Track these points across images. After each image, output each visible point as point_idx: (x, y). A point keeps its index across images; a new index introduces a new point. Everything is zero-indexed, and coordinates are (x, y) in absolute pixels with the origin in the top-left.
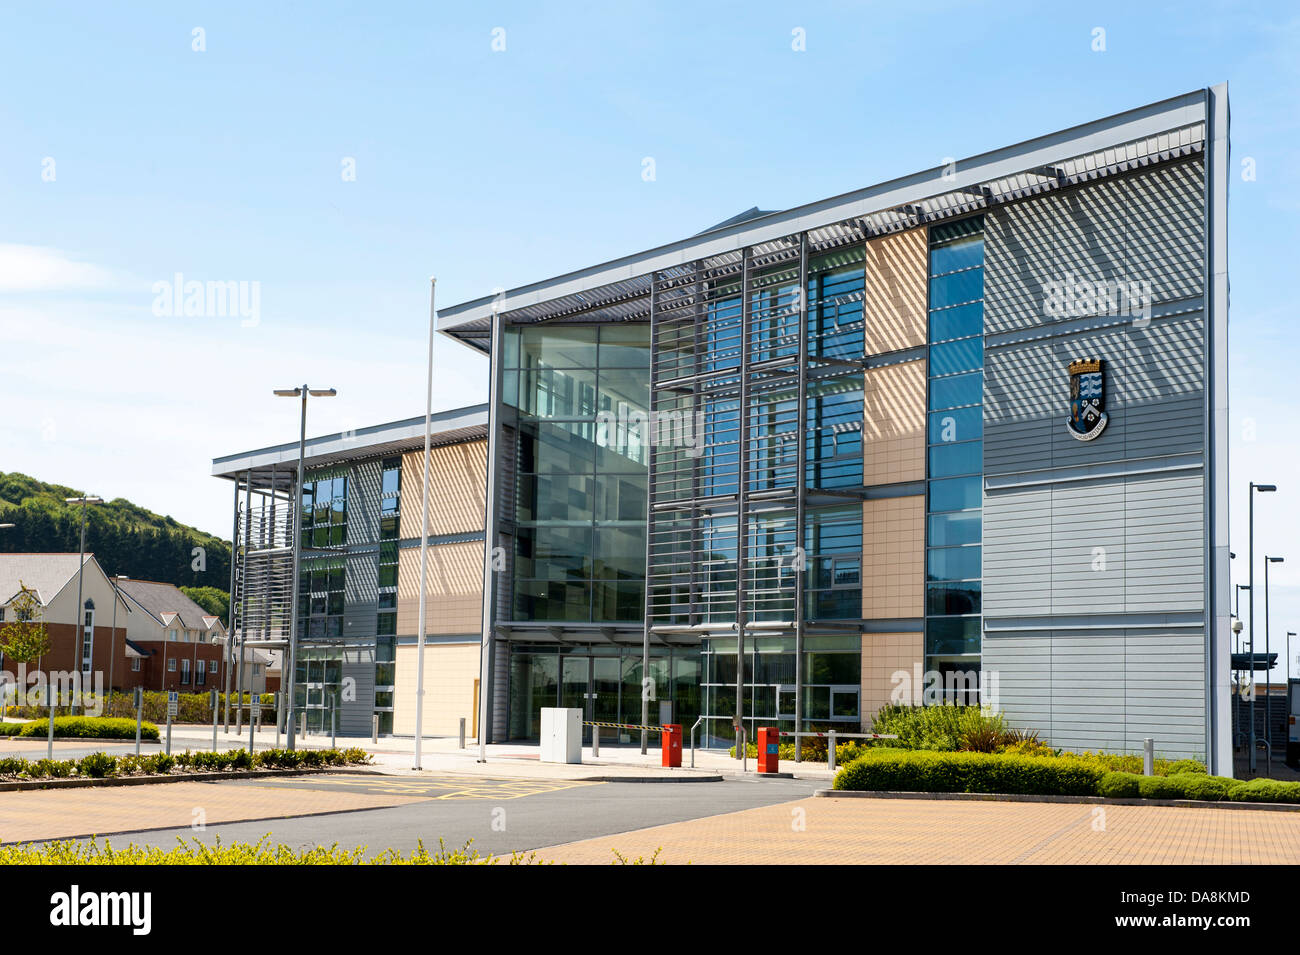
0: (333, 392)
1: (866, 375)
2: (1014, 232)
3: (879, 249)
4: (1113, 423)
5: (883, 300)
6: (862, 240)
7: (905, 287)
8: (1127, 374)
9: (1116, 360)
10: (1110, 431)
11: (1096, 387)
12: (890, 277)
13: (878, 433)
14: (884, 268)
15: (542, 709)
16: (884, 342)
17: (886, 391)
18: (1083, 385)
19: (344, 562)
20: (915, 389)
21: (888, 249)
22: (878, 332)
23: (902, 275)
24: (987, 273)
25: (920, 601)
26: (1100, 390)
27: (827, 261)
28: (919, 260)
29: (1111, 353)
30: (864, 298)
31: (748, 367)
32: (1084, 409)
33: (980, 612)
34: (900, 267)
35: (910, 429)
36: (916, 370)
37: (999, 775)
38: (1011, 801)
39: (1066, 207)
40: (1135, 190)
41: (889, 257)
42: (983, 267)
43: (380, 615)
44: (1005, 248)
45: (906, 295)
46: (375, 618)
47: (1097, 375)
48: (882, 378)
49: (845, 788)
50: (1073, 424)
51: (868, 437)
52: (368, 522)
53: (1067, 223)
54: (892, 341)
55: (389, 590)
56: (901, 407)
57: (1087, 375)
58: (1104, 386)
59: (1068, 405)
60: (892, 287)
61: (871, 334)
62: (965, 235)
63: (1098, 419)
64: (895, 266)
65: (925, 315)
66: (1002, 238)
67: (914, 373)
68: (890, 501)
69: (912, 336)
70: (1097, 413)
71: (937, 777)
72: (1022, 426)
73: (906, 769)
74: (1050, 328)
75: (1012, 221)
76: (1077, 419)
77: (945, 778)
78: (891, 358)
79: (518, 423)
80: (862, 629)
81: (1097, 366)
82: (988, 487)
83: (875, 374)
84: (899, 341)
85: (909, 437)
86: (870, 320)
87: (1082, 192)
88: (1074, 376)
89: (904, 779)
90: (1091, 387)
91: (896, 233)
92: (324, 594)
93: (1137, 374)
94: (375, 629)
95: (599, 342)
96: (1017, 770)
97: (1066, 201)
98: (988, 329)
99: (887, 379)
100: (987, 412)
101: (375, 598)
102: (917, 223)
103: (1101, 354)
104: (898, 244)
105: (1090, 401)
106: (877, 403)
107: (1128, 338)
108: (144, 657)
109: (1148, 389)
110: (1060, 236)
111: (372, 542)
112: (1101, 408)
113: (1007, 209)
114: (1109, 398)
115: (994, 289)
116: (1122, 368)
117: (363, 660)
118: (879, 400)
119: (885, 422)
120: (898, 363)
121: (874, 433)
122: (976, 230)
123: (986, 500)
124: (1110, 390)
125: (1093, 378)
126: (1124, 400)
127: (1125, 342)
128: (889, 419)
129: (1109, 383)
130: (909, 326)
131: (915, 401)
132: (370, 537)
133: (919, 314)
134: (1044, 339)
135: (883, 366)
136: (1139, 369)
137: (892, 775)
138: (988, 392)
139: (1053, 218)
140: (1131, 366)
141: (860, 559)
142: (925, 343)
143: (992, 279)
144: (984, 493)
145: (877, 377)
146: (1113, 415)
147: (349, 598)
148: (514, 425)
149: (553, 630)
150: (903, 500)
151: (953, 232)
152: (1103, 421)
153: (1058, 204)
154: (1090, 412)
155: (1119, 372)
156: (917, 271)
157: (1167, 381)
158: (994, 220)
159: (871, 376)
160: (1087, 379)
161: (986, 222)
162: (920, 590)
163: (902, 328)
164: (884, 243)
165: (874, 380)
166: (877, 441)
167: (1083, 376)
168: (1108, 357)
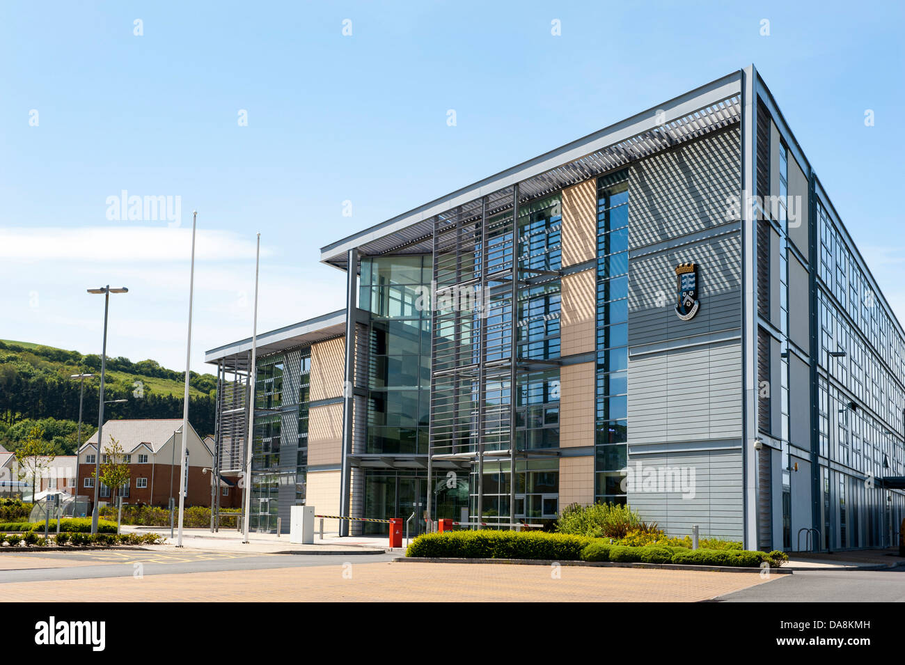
0: (125, 290)
1: (562, 281)
2: (646, 179)
3: (569, 194)
4: (703, 307)
5: (571, 229)
6: (559, 189)
7: (584, 219)
8: (710, 273)
9: (704, 264)
10: (701, 313)
11: (691, 283)
12: (575, 214)
13: (569, 320)
14: (572, 208)
15: (292, 507)
16: (572, 257)
17: (573, 291)
18: (683, 281)
19: (280, 418)
20: (589, 288)
21: (574, 194)
22: (569, 251)
23: (582, 211)
24: (630, 207)
25: (592, 434)
26: (694, 285)
27: (541, 205)
28: (592, 201)
29: (701, 259)
30: (561, 229)
31: (485, 277)
32: (684, 298)
33: (626, 441)
34: (581, 206)
35: (587, 316)
36: (590, 276)
37: (515, 546)
38: (521, 564)
39: (675, 159)
40: (715, 145)
41: (575, 200)
42: (628, 203)
43: (299, 452)
44: (641, 190)
45: (585, 225)
46: (296, 455)
47: (692, 274)
48: (571, 282)
49: (413, 556)
50: (679, 309)
51: (563, 323)
52: (293, 391)
53: (676, 170)
54: (577, 256)
55: (303, 435)
56: (582, 302)
57: (686, 275)
58: (697, 282)
59: (676, 295)
60: (577, 220)
61: (565, 253)
62: (618, 182)
63: (693, 305)
64: (578, 205)
65: (595, 238)
66: (639, 183)
67: (589, 278)
68: (576, 366)
69: (588, 253)
70: (692, 300)
71: (473, 547)
72: (650, 312)
73: (453, 542)
74: (666, 243)
75: (644, 171)
76: (680, 306)
77: (479, 548)
78: (576, 268)
79: (370, 322)
80: (559, 455)
81: (691, 268)
82: (631, 355)
83: (567, 280)
84: (580, 258)
85: (587, 322)
86: (565, 244)
87: (684, 148)
88: (679, 275)
89: (452, 549)
90: (689, 283)
91: (578, 183)
92: (269, 439)
93: (716, 272)
94: (296, 462)
95: (422, 267)
96: (527, 542)
97: (675, 155)
98: (631, 246)
99: (574, 283)
100: (630, 303)
101: (296, 441)
102: (590, 175)
103: (695, 260)
104: (580, 190)
105: (688, 293)
106: (568, 299)
107: (711, 248)
108: (231, 486)
109: (723, 283)
110: (672, 179)
111: (295, 404)
112: (695, 297)
113: (642, 163)
114: (700, 290)
115: (634, 219)
116: (708, 269)
117: (290, 483)
118: (570, 297)
119: (572, 312)
120: (580, 272)
121: (566, 320)
122: (624, 178)
123: (630, 364)
124: (701, 285)
125: (690, 276)
126: (709, 291)
127: (709, 251)
128: (575, 310)
129: (700, 280)
130: (586, 246)
131: (589, 297)
132: (294, 401)
133: (592, 237)
134: (663, 251)
135: (572, 274)
136: (717, 269)
137: (444, 546)
138: (631, 289)
139: (668, 168)
140: (713, 267)
141: (558, 407)
142: (595, 257)
143: (633, 211)
144: (628, 359)
145: (568, 281)
146: (703, 301)
147: (283, 442)
148: (367, 323)
149: (383, 459)
150: (583, 365)
151: (611, 181)
152: (696, 306)
153: (671, 158)
154: (688, 300)
155: (706, 271)
156: (591, 208)
157: (734, 277)
158: (635, 171)
159: (565, 281)
160: (685, 277)
161: (630, 173)
162: (592, 427)
163: (582, 248)
164: (572, 190)
165: (566, 284)
166: (568, 326)
167: (683, 276)
168: (700, 262)
